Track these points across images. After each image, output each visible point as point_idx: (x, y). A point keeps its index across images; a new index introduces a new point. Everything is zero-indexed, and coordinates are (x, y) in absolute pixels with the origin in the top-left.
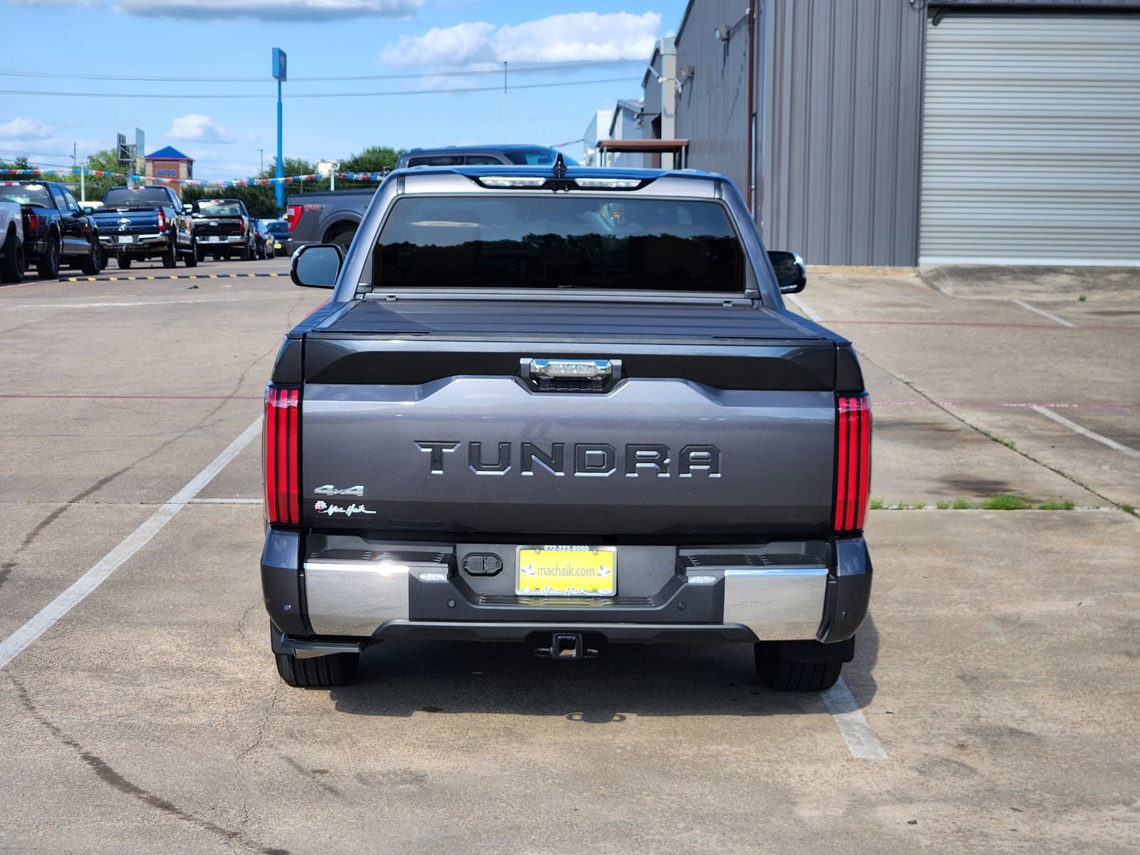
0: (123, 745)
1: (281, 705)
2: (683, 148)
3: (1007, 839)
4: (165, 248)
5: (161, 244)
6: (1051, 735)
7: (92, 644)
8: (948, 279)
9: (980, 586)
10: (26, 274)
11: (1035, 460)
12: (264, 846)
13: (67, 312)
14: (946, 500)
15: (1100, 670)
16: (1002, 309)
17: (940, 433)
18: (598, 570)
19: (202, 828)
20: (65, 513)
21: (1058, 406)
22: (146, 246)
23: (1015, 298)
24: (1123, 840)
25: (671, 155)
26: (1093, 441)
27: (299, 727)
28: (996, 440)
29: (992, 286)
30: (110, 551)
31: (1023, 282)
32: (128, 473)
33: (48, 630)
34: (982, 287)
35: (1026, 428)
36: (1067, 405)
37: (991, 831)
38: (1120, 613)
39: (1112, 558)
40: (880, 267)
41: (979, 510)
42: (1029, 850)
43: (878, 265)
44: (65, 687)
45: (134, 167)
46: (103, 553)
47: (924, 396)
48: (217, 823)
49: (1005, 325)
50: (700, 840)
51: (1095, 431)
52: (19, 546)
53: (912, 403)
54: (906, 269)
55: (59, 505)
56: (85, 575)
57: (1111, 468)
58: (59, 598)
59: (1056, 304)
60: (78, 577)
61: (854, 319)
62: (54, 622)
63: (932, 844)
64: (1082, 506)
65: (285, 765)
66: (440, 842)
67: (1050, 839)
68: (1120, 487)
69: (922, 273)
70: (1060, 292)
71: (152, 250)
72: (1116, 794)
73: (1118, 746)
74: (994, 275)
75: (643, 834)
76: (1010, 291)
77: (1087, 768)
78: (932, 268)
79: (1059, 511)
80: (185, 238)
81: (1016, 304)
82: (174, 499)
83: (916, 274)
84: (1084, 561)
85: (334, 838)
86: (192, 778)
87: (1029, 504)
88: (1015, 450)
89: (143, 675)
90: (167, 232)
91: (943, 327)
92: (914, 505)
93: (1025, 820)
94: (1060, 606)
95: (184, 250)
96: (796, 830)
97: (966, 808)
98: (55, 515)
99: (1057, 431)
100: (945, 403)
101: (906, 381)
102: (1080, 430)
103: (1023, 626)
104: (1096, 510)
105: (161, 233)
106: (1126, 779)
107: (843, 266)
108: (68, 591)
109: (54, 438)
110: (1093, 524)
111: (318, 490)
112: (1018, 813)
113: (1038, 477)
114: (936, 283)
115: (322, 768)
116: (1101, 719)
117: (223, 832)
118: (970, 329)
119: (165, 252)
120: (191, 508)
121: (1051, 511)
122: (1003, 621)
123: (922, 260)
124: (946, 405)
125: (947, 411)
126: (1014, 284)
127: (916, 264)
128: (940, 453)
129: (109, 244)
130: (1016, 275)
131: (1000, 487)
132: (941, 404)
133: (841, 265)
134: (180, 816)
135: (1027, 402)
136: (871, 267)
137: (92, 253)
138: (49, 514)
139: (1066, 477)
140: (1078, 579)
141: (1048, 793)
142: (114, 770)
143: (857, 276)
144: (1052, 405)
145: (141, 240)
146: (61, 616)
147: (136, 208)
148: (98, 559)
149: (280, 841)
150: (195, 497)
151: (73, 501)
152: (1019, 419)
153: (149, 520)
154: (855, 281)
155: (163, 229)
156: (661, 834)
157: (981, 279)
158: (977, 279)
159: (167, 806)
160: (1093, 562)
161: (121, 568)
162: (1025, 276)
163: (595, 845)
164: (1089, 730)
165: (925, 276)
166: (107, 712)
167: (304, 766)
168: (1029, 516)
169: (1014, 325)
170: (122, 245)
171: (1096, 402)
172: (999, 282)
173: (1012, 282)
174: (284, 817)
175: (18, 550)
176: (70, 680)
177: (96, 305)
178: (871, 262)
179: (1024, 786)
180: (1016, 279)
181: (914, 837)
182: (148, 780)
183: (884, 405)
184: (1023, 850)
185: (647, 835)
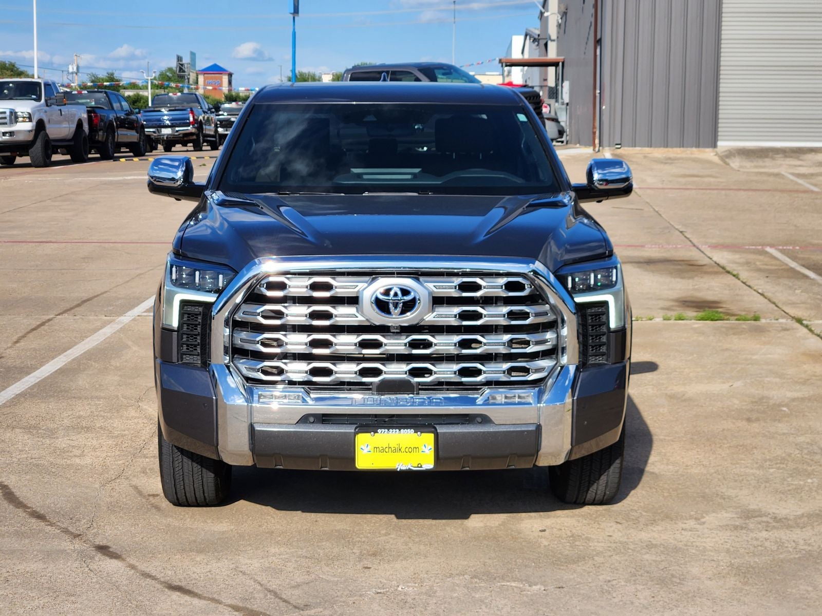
0: (28, 477)
1: (145, 452)
2: (561, 64)
3: (602, 542)
4: (195, 137)
5: (191, 134)
6: (667, 473)
7: (33, 410)
8: (737, 157)
9: (667, 374)
10: (90, 156)
11: (749, 286)
12: (95, 543)
13: (106, 183)
14: (670, 314)
15: (724, 430)
16: (771, 179)
17: (691, 267)
19: (59, 531)
20: (50, 323)
21: (785, 248)
22: (181, 135)
23: (783, 171)
24: (682, 543)
25: (553, 68)
26: (799, 273)
27: (151, 467)
28: (728, 272)
29: (768, 162)
30: (70, 348)
31: (791, 159)
32: (105, 295)
33: (7, 401)
34: (760, 162)
35: (755, 264)
36: (791, 248)
37: (593, 537)
38: (757, 392)
39: (770, 354)
40: (689, 149)
41: (693, 321)
42: (614, 549)
43: (687, 147)
44: (3, 439)
45: (189, 79)
46: (65, 350)
47: (690, 241)
48: (70, 529)
49: (769, 190)
50: (391, 542)
51: (803, 266)
52: (9, 345)
53: (679, 246)
54: (708, 150)
55: (47, 317)
56: (47, 365)
57: (802, 292)
58: (23, 380)
59: (812, 175)
60: (42, 366)
61: (660, 186)
62: (13, 396)
63: (549, 545)
64: (766, 318)
65: (132, 491)
66: (216, 541)
67: (632, 542)
68: (802, 305)
69: (719, 153)
70: (816, 166)
71: (185, 139)
72: (692, 513)
73: (710, 482)
74: (771, 154)
75: (355, 537)
76: (781, 165)
77: (681, 496)
78: (726, 149)
79: (749, 322)
80: (210, 130)
81: (783, 175)
82: (129, 313)
83: (715, 154)
84: (749, 357)
85: (145, 538)
86: (65, 499)
87: (728, 317)
88: (739, 279)
89: (60, 432)
90: (196, 125)
91: (723, 192)
92: (646, 318)
93: (621, 530)
94: (718, 387)
95: (209, 139)
96: (461, 535)
97: (584, 521)
98: (43, 324)
99: (776, 265)
100: (704, 246)
101: (681, 230)
102: (793, 264)
103: (685, 400)
104: (776, 321)
105: (191, 126)
106: (705, 503)
107: (662, 149)
108: (32, 375)
109: (63, 271)
110: (769, 331)
112: (618, 525)
113: (746, 298)
114: (727, 160)
115: (156, 493)
116: (708, 463)
117: (72, 533)
118: (743, 193)
119: (194, 140)
120: (138, 320)
121: (743, 322)
122: (672, 397)
123: (720, 143)
124: (703, 248)
125: (703, 252)
126: (784, 161)
127: (714, 146)
128: (684, 281)
129: (155, 134)
130: (787, 154)
131: (714, 305)
132: (700, 247)
133: (660, 147)
134: (47, 523)
135: (763, 245)
136: (682, 149)
137: (140, 141)
138: (38, 323)
139: (766, 298)
140: (738, 369)
141: (646, 512)
142: (15, 494)
143: (672, 155)
144: (781, 247)
145: (177, 131)
146: (19, 392)
147: (173, 108)
148: (60, 354)
149: (107, 540)
150: (145, 312)
151: (59, 315)
152: (752, 257)
153: (106, 328)
154: (670, 159)
155: (193, 124)
156: (367, 537)
157: (760, 157)
158: (757, 157)
159: (40, 517)
160: (755, 357)
161: (73, 360)
162: (793, 155)
163: (319, 544)
164: (695, 471)
165: (721, 155)
166: (26, 456)
167: (145, 492)
168: (724, 325)
169: (776, 190)
170: (164, 135)
171: (814, 245)
172: (773, 159)
173: (782, 159)
174: (117, 525)
175: (8, 348)
176: (9, 435)
177: (129, 178)
178: (682, 145)
179: (631, 507)
180: (786, 157)
181: (539, 540)
182: (35, 501)
183: (659, 248)
184: (610, 549)
185: (357, 537)
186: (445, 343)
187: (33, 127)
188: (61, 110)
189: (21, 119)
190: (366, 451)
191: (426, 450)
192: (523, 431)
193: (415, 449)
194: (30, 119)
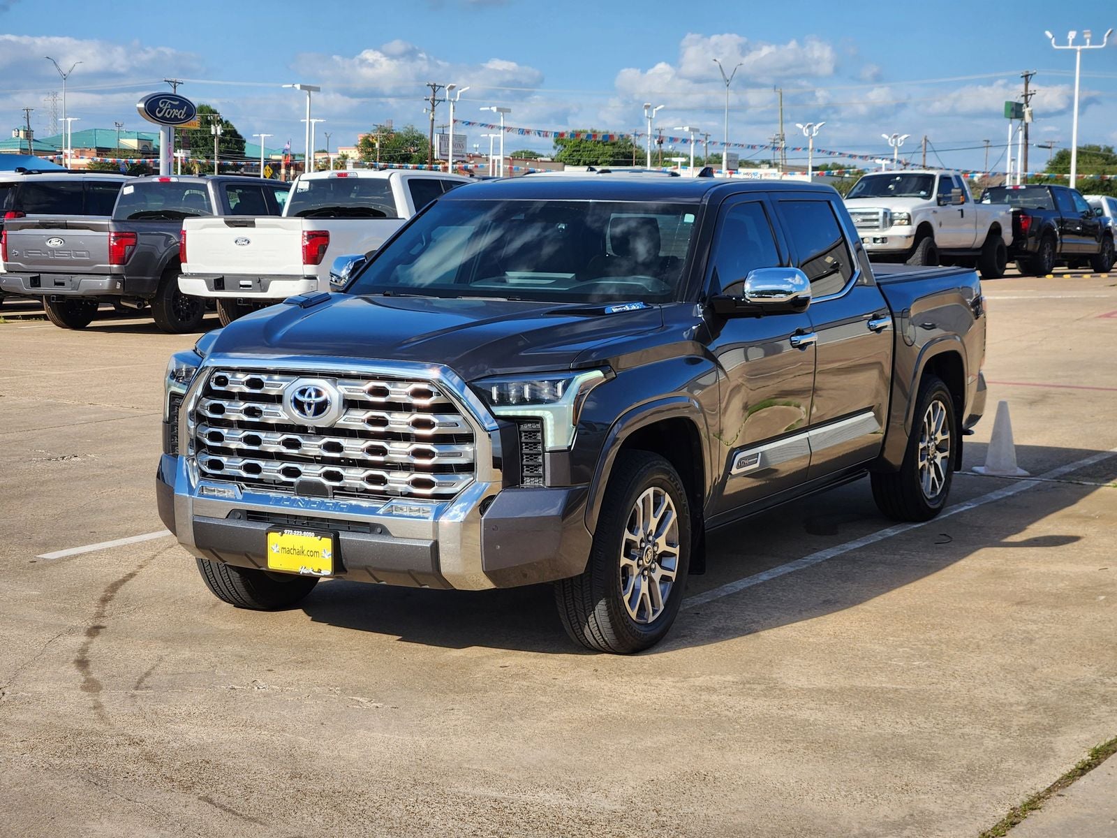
137: (1103, 252)
186: (354, 448)
187: (911, 231)
188: (962, 210)
189: (896, 222)
190: (275, 551)
191: (326, 557)
192: (419, 547)
193: (314, 553)
194: (909, 220)
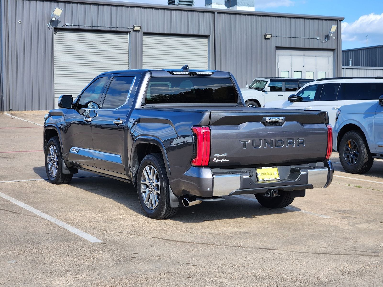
12: (252, 247)
18: (274, 173)
19: (228, 246)
107: (30, 111)
111: (215, 155)
117: (235, 246)
134: (215, 245)
142: (170, 239)
159: (205, 244)
